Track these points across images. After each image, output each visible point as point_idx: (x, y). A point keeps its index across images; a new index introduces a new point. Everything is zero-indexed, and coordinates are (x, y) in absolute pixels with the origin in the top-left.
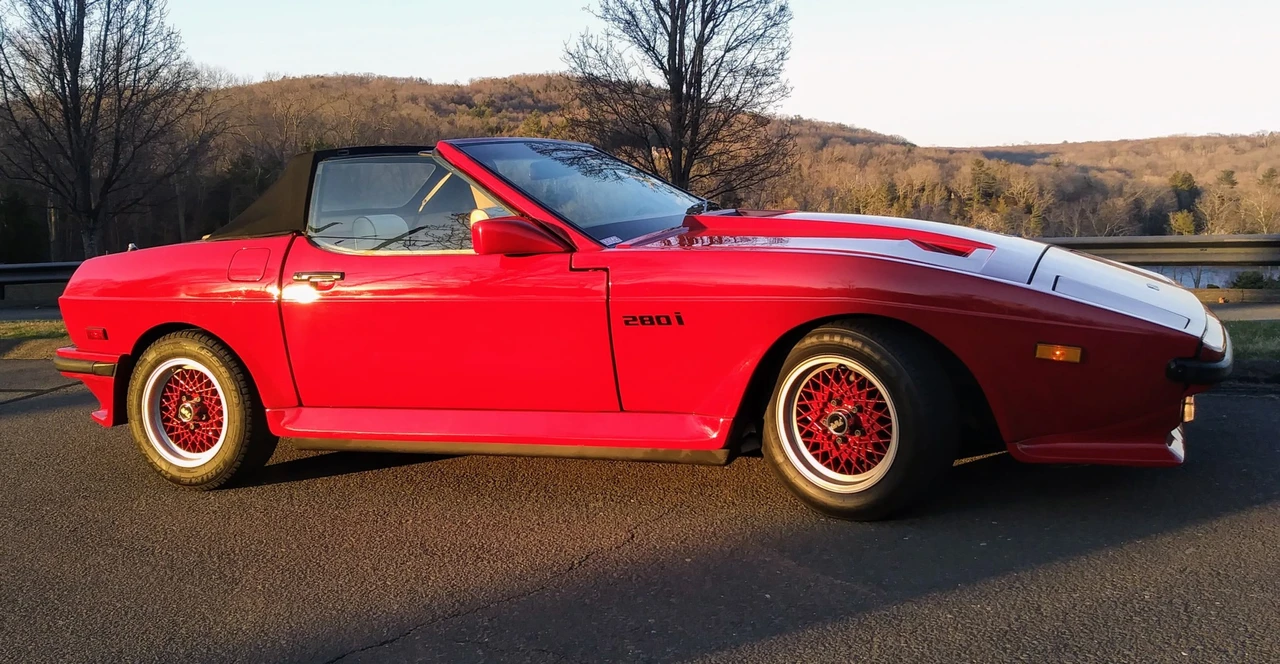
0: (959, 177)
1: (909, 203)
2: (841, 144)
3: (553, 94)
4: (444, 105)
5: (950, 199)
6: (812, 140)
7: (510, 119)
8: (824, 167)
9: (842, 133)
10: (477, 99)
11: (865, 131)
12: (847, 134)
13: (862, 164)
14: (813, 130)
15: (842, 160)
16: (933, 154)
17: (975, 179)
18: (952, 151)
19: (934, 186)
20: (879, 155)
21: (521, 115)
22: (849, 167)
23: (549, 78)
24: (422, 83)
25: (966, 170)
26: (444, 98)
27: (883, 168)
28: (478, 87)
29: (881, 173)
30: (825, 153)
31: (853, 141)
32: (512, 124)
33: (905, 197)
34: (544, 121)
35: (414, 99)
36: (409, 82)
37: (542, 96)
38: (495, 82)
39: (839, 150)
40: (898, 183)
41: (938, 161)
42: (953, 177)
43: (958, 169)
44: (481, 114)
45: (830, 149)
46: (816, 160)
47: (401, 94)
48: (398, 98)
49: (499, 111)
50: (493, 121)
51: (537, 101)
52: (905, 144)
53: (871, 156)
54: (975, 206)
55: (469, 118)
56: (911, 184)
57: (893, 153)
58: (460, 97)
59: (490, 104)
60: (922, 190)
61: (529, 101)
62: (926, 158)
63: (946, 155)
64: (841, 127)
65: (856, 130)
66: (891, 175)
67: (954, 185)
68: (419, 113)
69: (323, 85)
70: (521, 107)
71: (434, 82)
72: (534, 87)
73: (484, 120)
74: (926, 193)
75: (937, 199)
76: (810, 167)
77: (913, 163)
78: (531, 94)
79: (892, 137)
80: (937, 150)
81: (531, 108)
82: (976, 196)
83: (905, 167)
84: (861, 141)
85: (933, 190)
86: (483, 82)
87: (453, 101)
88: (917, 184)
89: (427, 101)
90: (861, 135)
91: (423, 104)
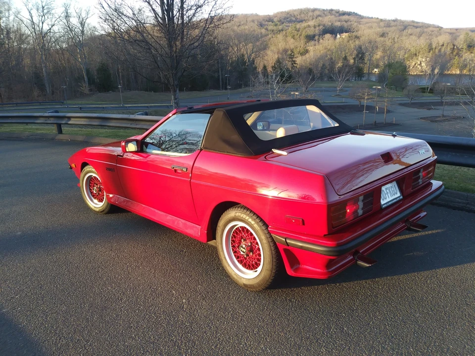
0: (459, 39)
1: (437, 50)
2: (412, 28)
3: (303, 15)
4: (264, 23)
5: (454, 48)
6: (400, 27)
7: (286, 26)
8: (404, 38)
9: (413, 24)
10: (275, 20)
11: (422, 23)
12: (415, 25)
13: (419, 37)
14: (402, 24)
15: (411, 35)
16: (448, 31)
17: (465, 41)
18: (457, 30)
19: (448, 44)
20: (426, 32)
21: (290, 24)
22: (413, 37)
23: (301, 10)
24: (257, 15)
25: (462, 37)
26: (264, 20)
27: (428, 37)
28: (275, 16)
29: (427, 39)
30: (405, 32)
31: (417, 27)
32: (287, 28)
33: (435, 48)
34: (298, 26)
35: (253, 21)
36: (252, 15)
37: (298, 17)
38: (282, 13)
39: (410, 31)
40: (433, 43)
41: (451, 34)
42: (456, 39)
43: (459, 36)
44: (276, 25)
45: (407, 31)
46: (401, 36)
47: (249, 19)
48: (248, 21)
49: (283, 23)
50: (280, 27)
51: (297, 19)
52: (438, 27)
53: (423, 32)
54: (464, 51)
55: (272, 27)
56: (438, 43)
57: (432, 31)
58: (270, 19)
59: (280, 21)
60: (443, 45)
61: (294, 19)
62: (446, 33)
63: (455, 31)
64: (413, 22)
65: (417, 23)
66: (431, 40)
67: (456, 43)
68: (255, 26)
70: (290, 21)
71: (261, 15)
72: (296, 13)
73: (277, 27)
74: (444, 47)
75: (449, 49)
76: (398, 38)
77: (440, 34)
78: (294, 16)
79: (433, 25)
80: (451, 29)
81: (294, 22)
82: (465, 47)
83: (437, 36)
84: (420, 27)
85: (447, 46)
86: (278, 13)
87: (267, 21)
88: (441, 43)
89: (258, 22)
90: (420, 25)
91: (256, 23)
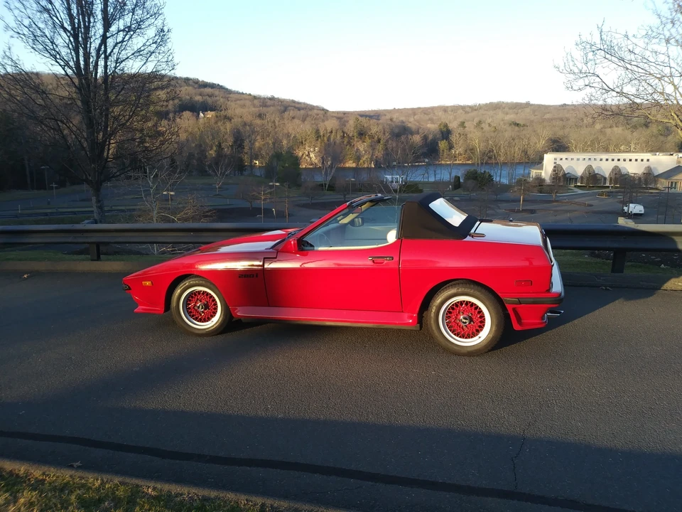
0: (348, 126)
1: (326, 139)
2: (293, 110)
5: (344, 136)
6: (279, 108)
8: (285, 121)
9: (294, 104)
11: (304, 103)
12: (297, 106)
13: (304, 120)
14: (280, 103)
15: (293, 118)
16: (336, 115)
17: (356, 127)
18: (345, 113)
19: (337, 130)
20: (311, 115)
22: (297, 122)
25: (351, 123)
27: (313, 122)
29: (313, 124)
30: (286, 114)
31: (299, 109)
33: (324, 136)
39: (292, 114)
40: (320, 129)
41: (339, 119)
42: (345, 126)
43: (348, 122)
45: (288, 112)
46: (282, 118)
52: (323, 110)
53: (307, 116)
54: (356, 139)
56: (326, 130)
57: (318, 115)
60: (332, 132)
62: (332, 117)
63: (342, 115)
64: (293, 102)
65: (299, 103)
66: (317, 125)
67: (346, 130)
74: (333, 134)
75: (338, 137)
76: (279, 121)
77: (327, 120)
79: (317, 107)
80: (338, 113)
82: (356, 134)
83: (323, 121)
84: (303, 109)
85: (336, 133)
88: (329, 130)
90: (303, 106)
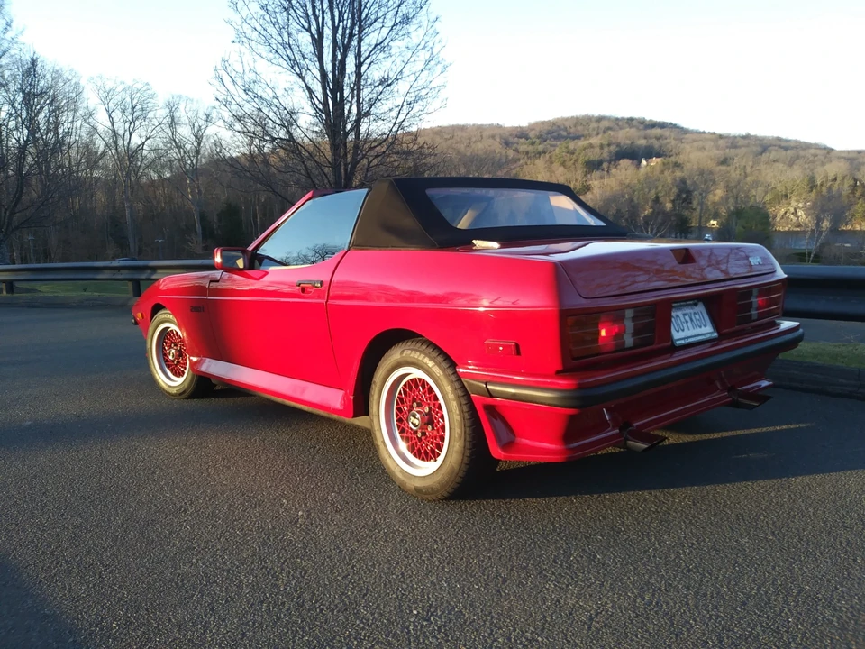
1: (824, 189)
2: (776, 150)
3: (580, 128)
4: (511, 139)
5: (855, 185)
6: (755, 149)
7: (551, 146)
8: (762, 166)
9: (779, 143)
10: (532, 134)
11: (796, 141)
12: (783, 144)
13: (791, 164)
14: (758, 142)
15: (775, 161)
16: (843, 155)
18: (859, 153)
19: (844, 178)
20: (804, 157)
21: (558, 143)
22: (780, 166)
23: (577, 118)
24: (499, 127)
26: (511, 135)
27: (806, 166)
28: (532, 127)
29: (805, 169)
30: (765, 157)
31: (786, 149)
32: (552, 149)
33: (822, 185)
34: (572, 145)
35: (493, 137)
36: (491, 127)
37: (572, 130)
38: (543, 123)
39: (773, 155)
40: (817, 176)
41: (848, 159)
42: (859, 170)
43: (863, 164)
44: (533, 143)
45: (768, 154)
46: (756, 163)
47: (485, 134)
48: (484, 136)
49: (545, 141)
50: (541, 147)
51: (569, 133)
52: (825, 148)
53: (798, 157)
55: (526, 146)
56: (826, 176)
57: (815, 156)
58: (522, 134)
59: (540, 137)
60: (835, 180)
61: (564, 134)
62: (839, 158)
63: (855, 156)
64: (779, 139)
65: (789, 141)
66: (812, 170)
67: (859, 176)
68: (497, 146)
69: (441, 131)
70: (559, 138)
71: (506, 126)
72: (567, 124)
73: (535, 146)
74: (838, 182)
75: (846, 186)
76: (752, 167)
77: (830, 161)
78: (565, 129)
79: (816, 144)
80: (849, 152)
81: (565, 138)
83: (823, 164)
84: (792, 148)
85: (843, 179)
86: (536, 124)
87: (517, 136)
88: (831, 177)
89: (501, 138)
90: (792, 144)
91: (498, 140)
